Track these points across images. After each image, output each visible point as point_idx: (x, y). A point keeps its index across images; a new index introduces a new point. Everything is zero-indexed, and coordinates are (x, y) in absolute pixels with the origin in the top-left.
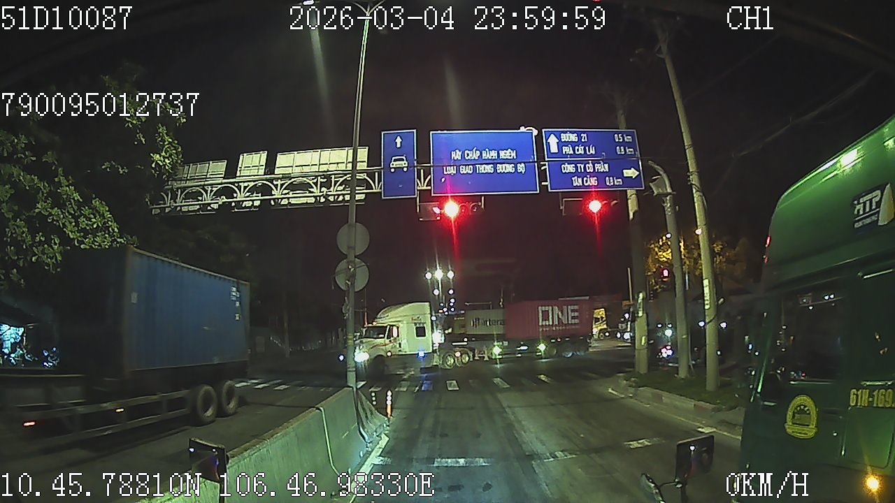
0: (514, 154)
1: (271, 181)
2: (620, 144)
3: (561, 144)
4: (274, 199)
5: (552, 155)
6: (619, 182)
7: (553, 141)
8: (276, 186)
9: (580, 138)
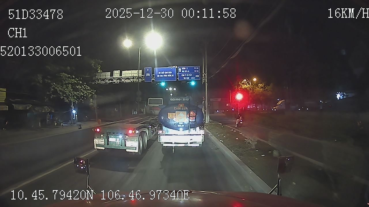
0: (171, 72)
2: (195, 70)
4: (123, 82)
5: (179, 72)
6: (194, 78)
7: (180, 69)
8: (122, 78)
9: (186, 68)
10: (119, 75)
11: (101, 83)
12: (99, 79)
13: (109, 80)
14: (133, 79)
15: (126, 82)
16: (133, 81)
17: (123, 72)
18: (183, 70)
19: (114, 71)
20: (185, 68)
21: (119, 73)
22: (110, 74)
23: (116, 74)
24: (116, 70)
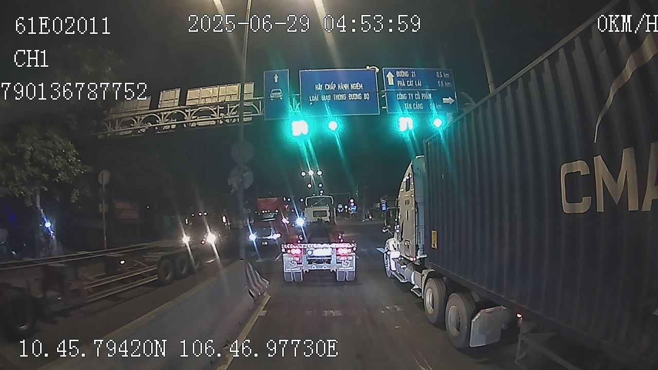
0: (361, 86)
1: (183, 110)
2: (440, 79)
3: (396, 79)
4: (186, 123)
5: (389, 87)
6: (439, 107)
7: (390, 76)
8: (187, 114)
9: (410, 75)
10: (177, 104)
11: (121, 134)
12: (116, 119)
13: (146, 121)
14: (221, 114)
15: (200, 124)
16: (224, 120)
17: (191, 94)
18: (400, 78)
19: (161, 93)
20: (406, 74)
21: (178, 97)
22: (149, 105)
23: (169, 99)
24: (168, 90)
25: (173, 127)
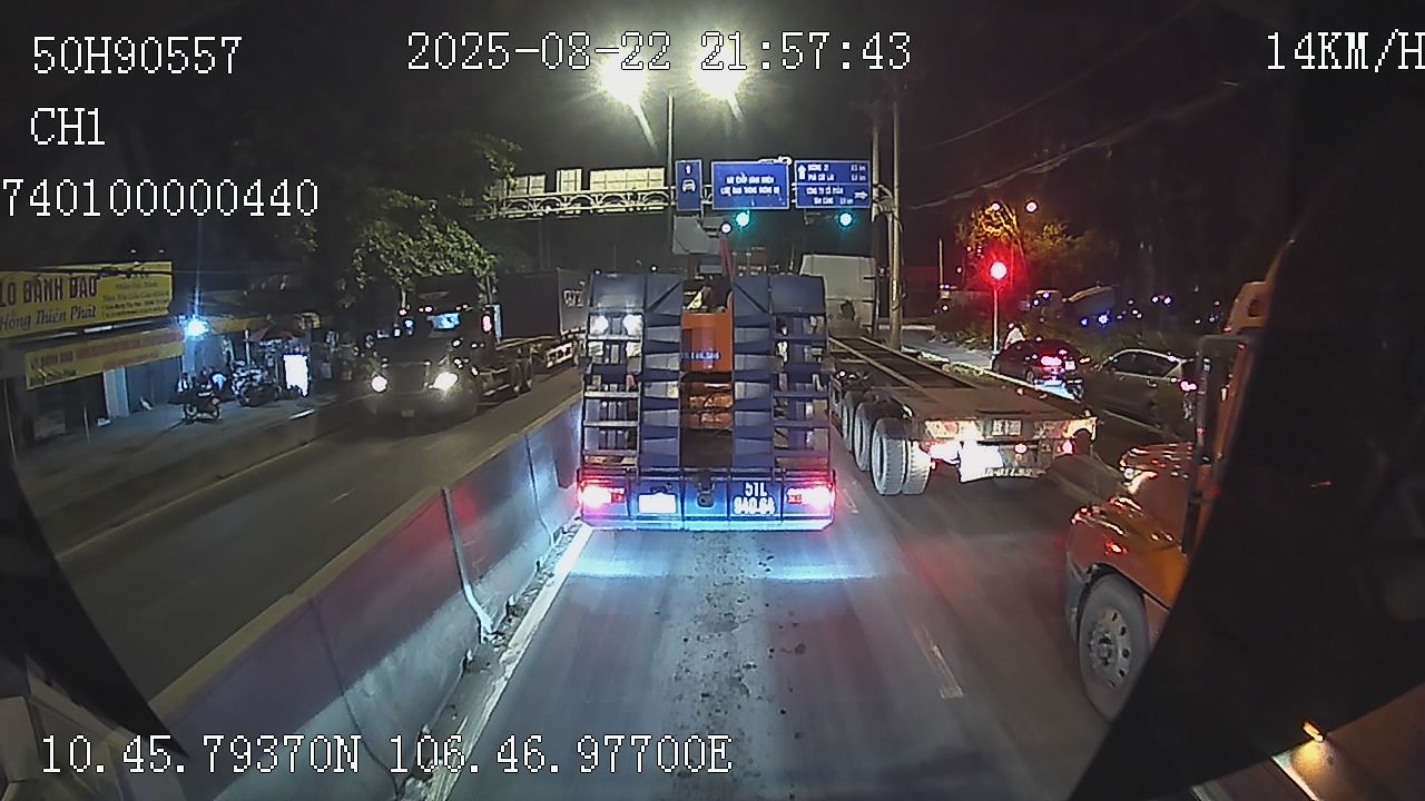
0: (772, 180)
1: (589, 195)
2: (854, 172)
3: (807, 173)
4: (594, 210)
5: (799, 181)
6: (850, 201)
7: (802, 170)
8: (594, 198)
9: (823, 167)
10: (579, 186)
11: (511, 216)
12: (503, 200)
13: (544, 204)
14: (632, 201)
15: (608, 210)
16: (635, 208)
17: (595, 176)
18: (812, 172)
19: (558, 172)
20: (818, 168)
21: (579, 178)
22: (543, 184)
23: (569, 181)
24: (565, 169)
25: (578, 212)
